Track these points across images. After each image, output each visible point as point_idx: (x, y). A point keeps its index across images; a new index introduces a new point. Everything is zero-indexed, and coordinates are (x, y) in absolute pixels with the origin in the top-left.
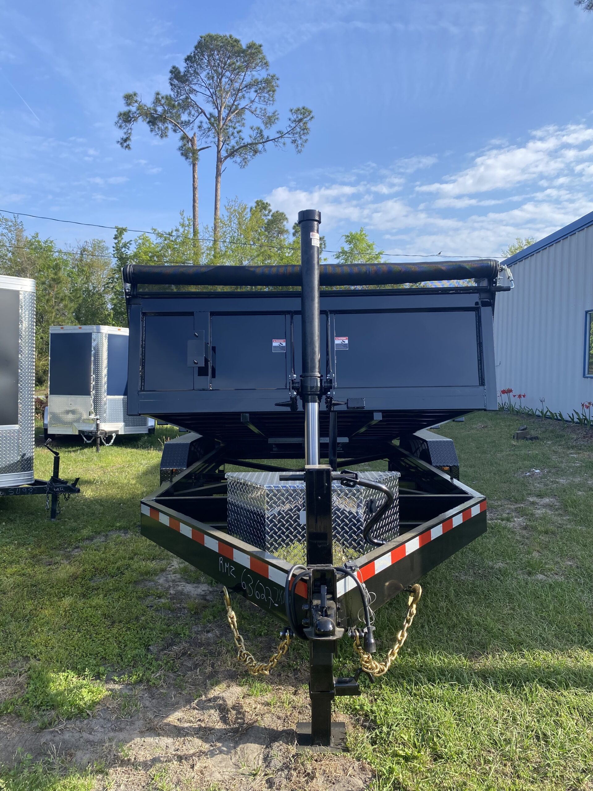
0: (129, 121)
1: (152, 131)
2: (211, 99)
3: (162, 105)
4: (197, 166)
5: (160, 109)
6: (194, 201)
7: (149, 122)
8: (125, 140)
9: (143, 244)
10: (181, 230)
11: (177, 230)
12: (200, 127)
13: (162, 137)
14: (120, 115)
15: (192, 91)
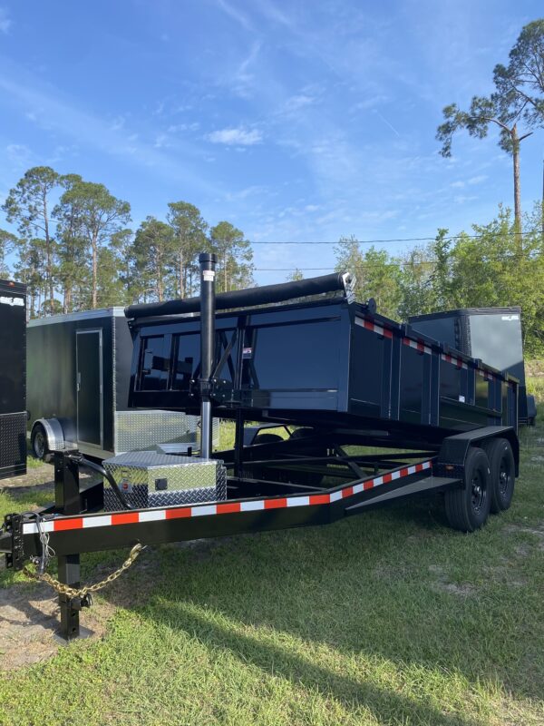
0: (449, 132)
1: (471, 134)
2: (537, 84)
3: (480, 107)
4: (518, 156)
5: (478, 112)
6: (516, 190)
7: (468, 127)
8: (446, 149)
9: (462, 241)
10: (500, 221)
11: (495, 222)
12: (525, 115)
13: (481, 137)
14: (439, 129)
15: (518, 82)
